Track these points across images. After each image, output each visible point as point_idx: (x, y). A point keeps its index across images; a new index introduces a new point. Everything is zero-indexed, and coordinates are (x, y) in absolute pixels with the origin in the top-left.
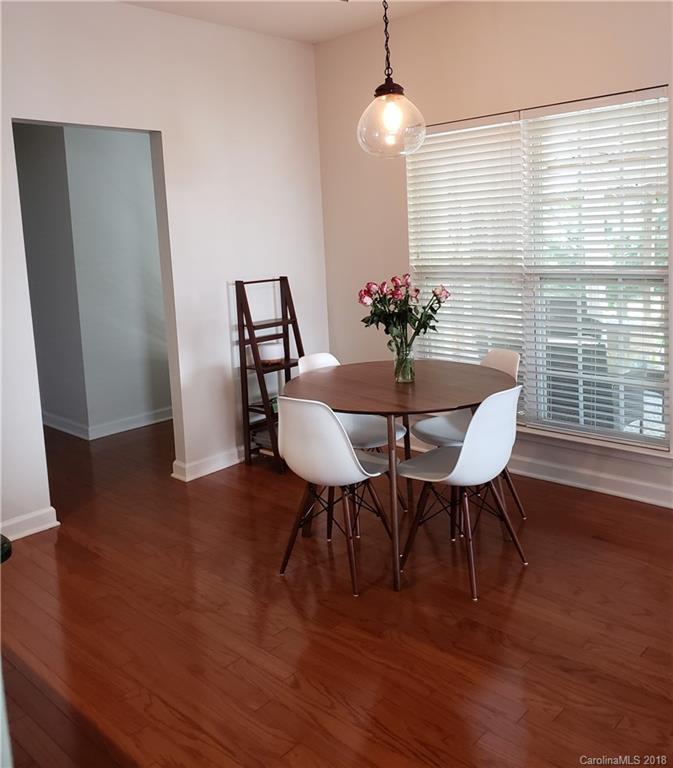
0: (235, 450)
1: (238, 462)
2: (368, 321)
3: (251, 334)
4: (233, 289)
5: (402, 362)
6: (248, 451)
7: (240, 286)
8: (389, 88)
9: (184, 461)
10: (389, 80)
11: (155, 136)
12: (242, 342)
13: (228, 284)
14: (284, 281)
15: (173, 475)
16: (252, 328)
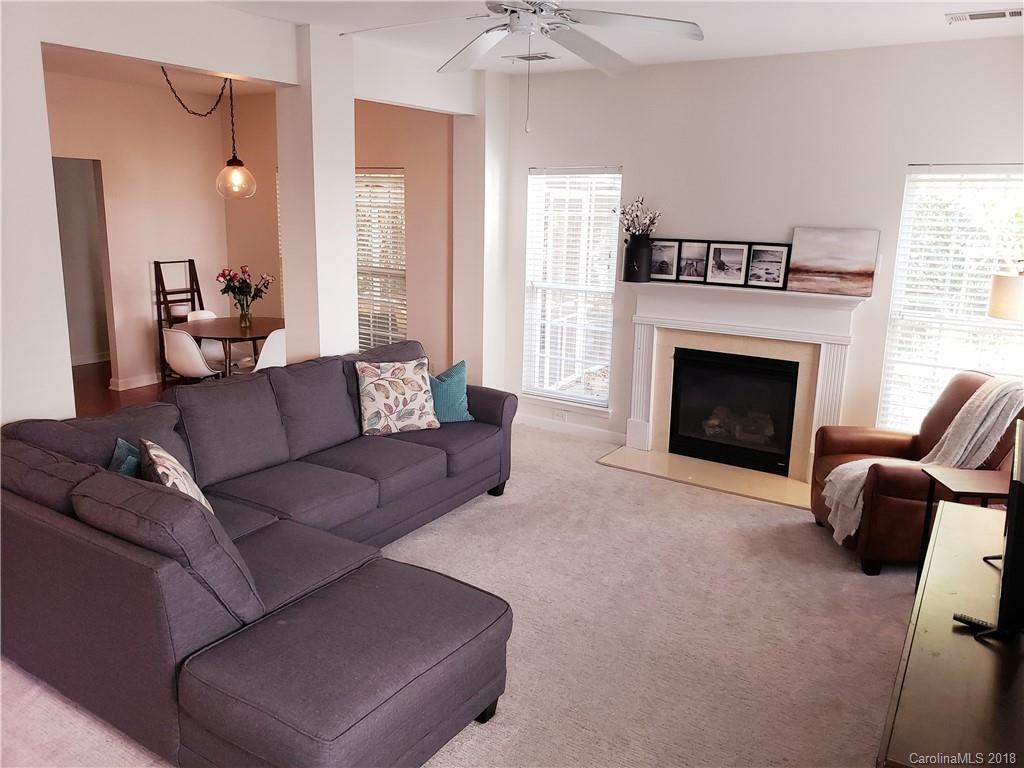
0: (155, 375)
1: (156, 382)
2: (224, 291)
3: (165, 298)
4: (153, 266)
5: (244, 317)
6: (164, 376)
7: (157, 265)
8: (235, 162)
9: (118, 378)
10: (235, 157)
11: (97, 164)
12: (159, 303)
13: (150, 264)
14: (191, 262)
15: (110, 388)
16: (166, 293)
